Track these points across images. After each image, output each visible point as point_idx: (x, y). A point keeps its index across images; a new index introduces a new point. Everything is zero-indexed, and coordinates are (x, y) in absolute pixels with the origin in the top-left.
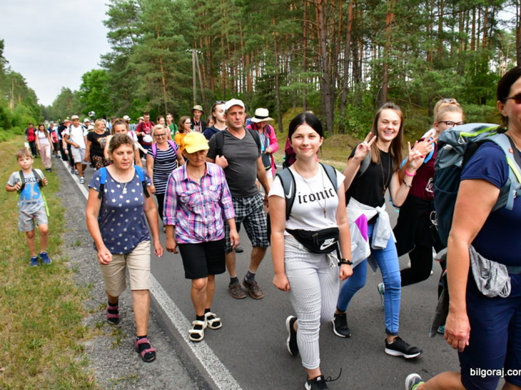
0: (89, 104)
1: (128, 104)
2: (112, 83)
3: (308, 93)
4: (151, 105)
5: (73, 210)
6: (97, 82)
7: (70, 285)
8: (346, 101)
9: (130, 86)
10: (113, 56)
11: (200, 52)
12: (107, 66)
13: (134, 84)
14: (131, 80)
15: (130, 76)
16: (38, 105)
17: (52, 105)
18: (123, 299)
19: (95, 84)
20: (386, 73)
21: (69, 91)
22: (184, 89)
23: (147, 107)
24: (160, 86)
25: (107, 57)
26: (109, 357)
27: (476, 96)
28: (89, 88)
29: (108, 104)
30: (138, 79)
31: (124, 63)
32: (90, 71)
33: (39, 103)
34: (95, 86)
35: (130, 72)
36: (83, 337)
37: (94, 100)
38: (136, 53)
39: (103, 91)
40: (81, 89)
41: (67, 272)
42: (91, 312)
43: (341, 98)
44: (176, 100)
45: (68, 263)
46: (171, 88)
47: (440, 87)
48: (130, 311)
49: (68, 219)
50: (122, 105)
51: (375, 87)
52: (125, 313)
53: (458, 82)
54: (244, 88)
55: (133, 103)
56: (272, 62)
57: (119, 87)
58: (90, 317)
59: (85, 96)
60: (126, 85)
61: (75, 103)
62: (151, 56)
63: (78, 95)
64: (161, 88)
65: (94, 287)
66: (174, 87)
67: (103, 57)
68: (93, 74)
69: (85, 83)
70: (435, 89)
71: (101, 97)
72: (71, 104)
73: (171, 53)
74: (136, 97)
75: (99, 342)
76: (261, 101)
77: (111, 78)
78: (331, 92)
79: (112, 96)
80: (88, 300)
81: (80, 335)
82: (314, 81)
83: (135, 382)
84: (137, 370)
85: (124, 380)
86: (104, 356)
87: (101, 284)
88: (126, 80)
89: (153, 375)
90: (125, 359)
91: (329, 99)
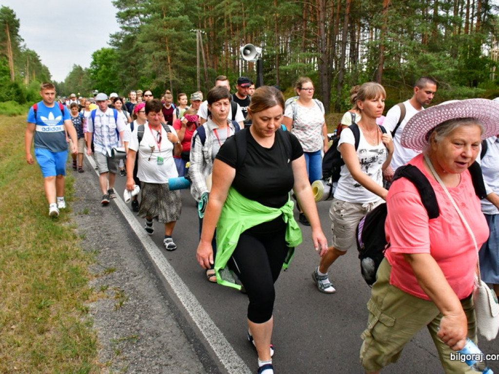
0: (99, 81)
1: (135, 81)
3: (307, 73)
4: (157, 83)
5: (82, 181)
6: (106, 60)
7: (78, 251)
8: (343, 81)
9: (137, 64)
10: (122, 35)
11: (203, 32)
12: (116, 44)
13: (141, 62)
14: (138, 58)
15: (137, 54)
16: (51, 82)
17: (64, 82)
18: (126, 265)
19: (105, 62)
20: (382, 55)
21: (80, 68)
22: (188, 67)
23: (154, 84)
24: (165, 65)
25: (116, 36)
26: (111, 318)
27: (468, 79)
28: (98, 65)
29: (116, 81)
30: (145, 57)
31: (132, 41)
32: (100, 49)
33: (52, 79)
34: (105, 64)
35: (137, 50)
36: (88, 299)
37: (103, 77)
38: (143, 33)
39: (112, 68)
40: (91, 67)
41: (75, 238)
42: (96, 276)
43: (337, 78)
44: (180, 78)
45: (76, 230)
46: (176, 67)
47: (433, 69)
48: (132, 276)
49: (77, 189)
50: (130, 82)
51: (371, 68)
52: (128, 278)
53: (451, 64)
54: (245, 67)
55: (140, 80)
56: (272, 42)
57: (127, 65)
58: (96, 280)
59: (95, 73)
60: (134, 63)
61: (86, 80)
62: (157, 36)
63: (89, 72)
64: (167, 66)
65: (100, 253)
66: (178, 65)
67: (112, 36)
68: (102, 52)
69: (95, 60)
70: (429, 71)
71: (110, 75)
72: (83, 80)
73: (176, 33)
74: (143, 75)
75: (103, 304)
77: (119, 56)
78: (328, 72)
79: (120, 73)
80: (94, 264)
81: (85, 297)
82: (312, 62)
83: (135, 342)
84: (138, 330)
85: (125, 340)
86: (108, 317)
87: (106, 250)
88: (134, 58)
89: (153, 336)
90: (127, 320)
91: (327, 79)
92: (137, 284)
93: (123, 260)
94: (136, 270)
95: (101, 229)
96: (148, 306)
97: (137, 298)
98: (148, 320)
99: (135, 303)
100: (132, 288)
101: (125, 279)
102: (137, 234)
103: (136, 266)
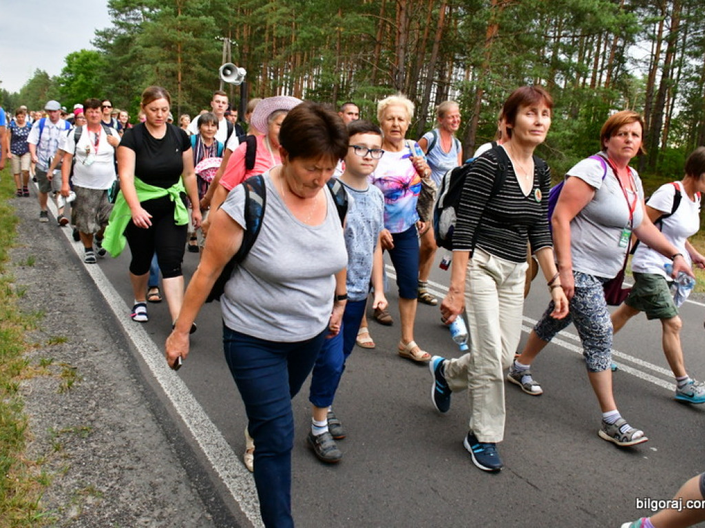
0: (74, 95)
2: (107, 70)
6: (86, 68)
7: (12, 311)
9: (133, 78)
10: (113, 33)
11: (234, 43)
12: (103, 46)
13: (138, 77)
14: (134, 70)
15: (133, 64)
17: (19, 92)
19: (83, 70)
20: (478, 103)
21: (46, 76)
24: (174, 83)
25: (105, 34)
26: (53, 403)
28: (73, 73)
30: (145, 70)
31: (128, 45)
32: (79, 51)
34: (84, 73)
35: (134, 58)
36: (19, 375)
37: (80, 92)
38: (146, 33)
39: (93, 81)
40: (62, 75)
41: (9, 294)
42: (36, 346)
44: (194, 105)
45: (12, 284)
46: (189, 88)
48: (91, 350)
49: (21, 233)
50: (119, 102)
52: (85, 353)
53: (569, 126)
56: (330, 67)
57: (117, 78)
58: (34, 352)
59: (68, 84)
60: (127, 75)
61: (53, 94)
62: (167, 41)
63: (59, 81)
64: (175, 85)
65: (45, 317)
67: (99, 33)
68: (82, 55)
69: (70, 66)
71: (89, 89)
72: (47, 94)
73: (194, 40)
75: (42, 383)
77: (106, 63)
79: (106, 88)
80: (34, 331)
81: (15, 372)
83: (86, 435)
84: (92, 421)
85: (70, 432)
86: (47, 401)
87: (56, 315)
88: (128, 69)
89: (114, 430)
90: (76, 407)
92: (98, 361)
93: (81, 329)
94: (99, 343)
95: (53, 287)
96: (111, 390)
97: (96, 380)
98: (109, 409)
99: (92, 387)
100: (89, 366)
101: (80, 353)
102: (105, 297)
103: (99, 338)
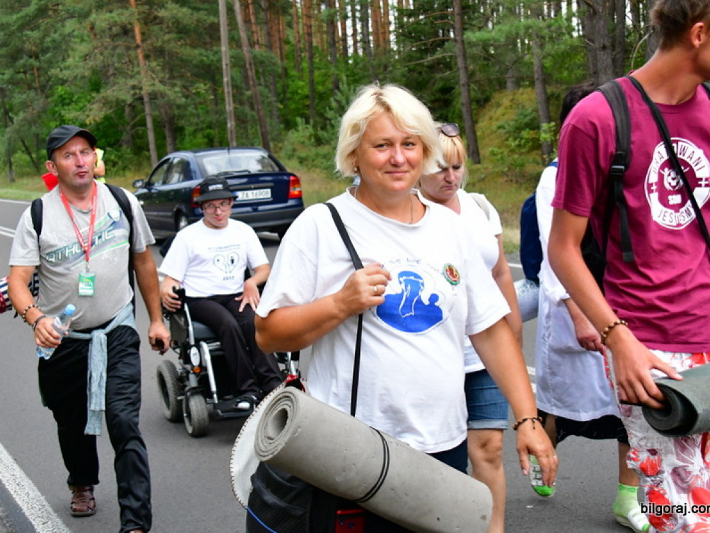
1: (40, 102)
3: (548, 47)
4: (106, 102)
22: (196, 52)
23: (95, 106)
54: (365, 41)
55: (56, 97)
66: (167, 47)
74: (63, 82)
76: (415, 75)
78: (613, 39)
82: (564, 12)
91: (609, 60)
